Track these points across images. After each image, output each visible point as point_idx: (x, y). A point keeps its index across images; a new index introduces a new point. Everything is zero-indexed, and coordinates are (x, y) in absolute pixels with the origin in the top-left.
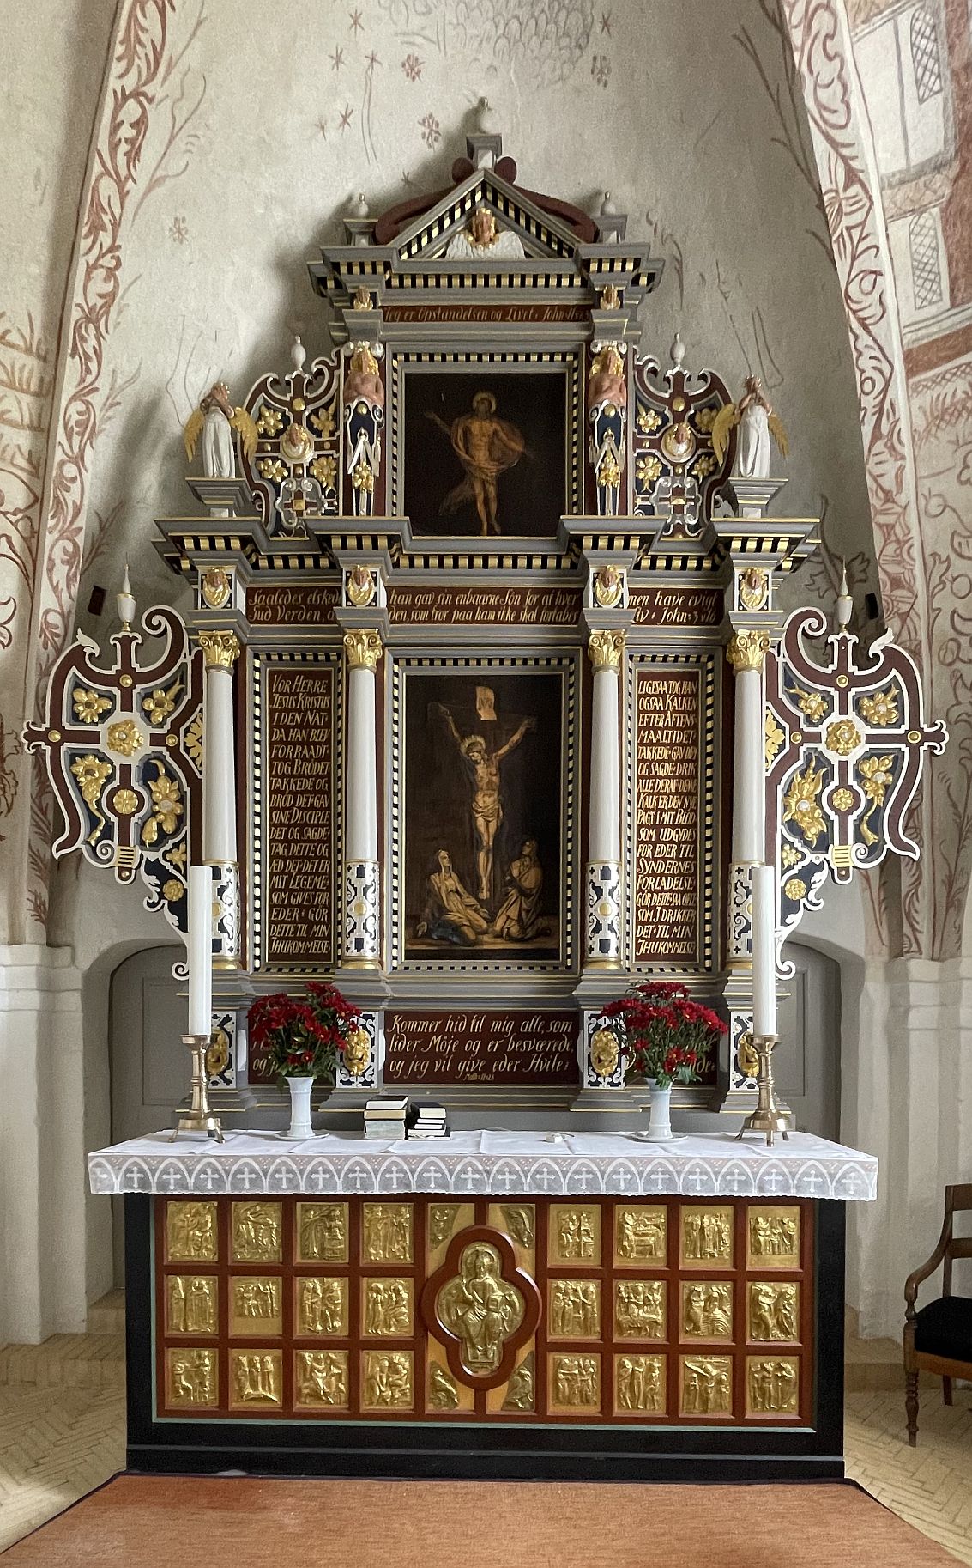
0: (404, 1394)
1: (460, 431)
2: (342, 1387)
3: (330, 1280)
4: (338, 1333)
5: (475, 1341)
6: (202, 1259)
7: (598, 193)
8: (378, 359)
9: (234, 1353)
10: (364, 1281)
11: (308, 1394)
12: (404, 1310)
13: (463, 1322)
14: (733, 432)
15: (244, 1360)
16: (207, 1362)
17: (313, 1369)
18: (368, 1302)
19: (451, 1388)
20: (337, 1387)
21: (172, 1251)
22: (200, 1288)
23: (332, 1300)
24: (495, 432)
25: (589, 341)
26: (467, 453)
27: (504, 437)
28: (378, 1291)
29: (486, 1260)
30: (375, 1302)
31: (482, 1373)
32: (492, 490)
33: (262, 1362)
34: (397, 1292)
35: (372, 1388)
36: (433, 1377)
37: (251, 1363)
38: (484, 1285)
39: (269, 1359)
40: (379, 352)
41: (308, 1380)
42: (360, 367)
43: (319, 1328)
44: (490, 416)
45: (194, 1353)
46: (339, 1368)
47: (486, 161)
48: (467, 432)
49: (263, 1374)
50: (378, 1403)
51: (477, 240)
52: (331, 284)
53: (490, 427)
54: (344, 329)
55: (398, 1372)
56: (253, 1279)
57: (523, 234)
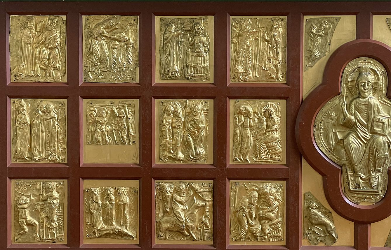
0: (276, 229)
2: (206, 221)
3: (193, 102)
4: (202, 161)
5: (357, 168)
6: (49, 79)
9: (86, 184)
10: (232, 104)
11: (168, 229)
12: (276, 135)
13: (344, 147)
15: (97, 192)
16: (55, 194)
17: (174, 201)
18: (236, 126)
19: (328, 221)
20: (201, 221)
21: (15, 71)
22: (47, 112)
23: (195, 123)
28: (247, 115)
29: (371, 78)
30: (243, 127)
31: (364, 204)
33: (117, 194)
34: (268, 115)
35: (240, 222)
36: (308, 209)
37: (105, 195)
38: (369, 105)
39: (124, 190)
41: (168, 214)
43: (181, 155)
45: (40, 184)
46: (204, 200)
49: (118, 206)
50: (246, 239)
55: (269, 203)
56: (107, 102)
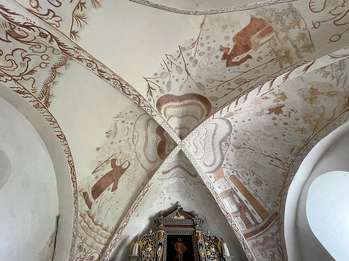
1: (176, 245)
7: (193, 211)
8: (163, 233)
14: (221, 247)
24: (182, 245)
25: (195, 230)
26: (177, 249)
27: (183, 246)
32: (182, 257)
40: (163, 232)
42: (160, 234)
44: (181, 242)
47: (179, 208)
48: (177, 245)
51: (178, 216)
52: (157, 222)
53: (181, 244)
54: (158, 228)
57: (184, 216)
